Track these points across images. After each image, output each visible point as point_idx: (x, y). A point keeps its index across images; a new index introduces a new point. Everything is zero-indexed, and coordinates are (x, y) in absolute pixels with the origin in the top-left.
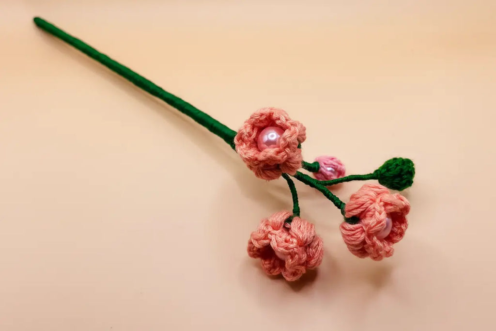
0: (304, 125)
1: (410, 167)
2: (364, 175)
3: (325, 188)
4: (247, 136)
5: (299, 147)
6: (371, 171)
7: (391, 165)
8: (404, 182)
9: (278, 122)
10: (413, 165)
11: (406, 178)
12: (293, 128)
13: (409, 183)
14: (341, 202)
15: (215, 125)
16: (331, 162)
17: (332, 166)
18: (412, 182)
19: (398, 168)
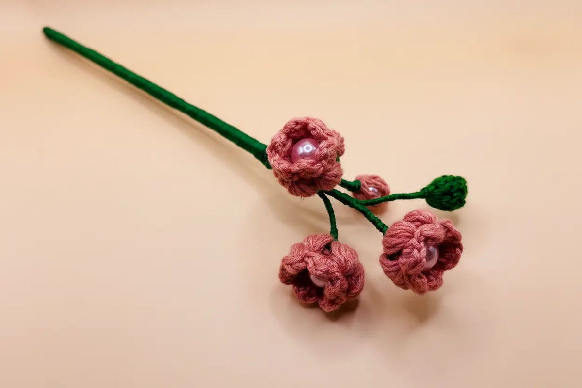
0: (342, 135)
1: (461, 184)
2: (410, 194)
3: (366, 209)
4: (280, 145)
5: (338, 160)
6: (418, 189)
7: (440, 181)
8: (455, 200)
9: (313, 133)
10: (465, 182)
11: (457, 196)
12: (330, 138)
13: (461, 203)
14: (384, 225)
15: (243, 138)
16: (374, 181)
17: (374, 186)
18: (464, 202)
19: (447, 185)
